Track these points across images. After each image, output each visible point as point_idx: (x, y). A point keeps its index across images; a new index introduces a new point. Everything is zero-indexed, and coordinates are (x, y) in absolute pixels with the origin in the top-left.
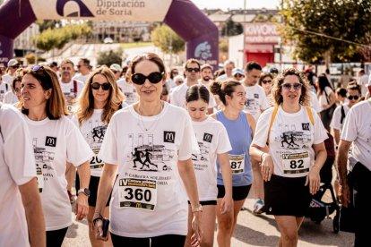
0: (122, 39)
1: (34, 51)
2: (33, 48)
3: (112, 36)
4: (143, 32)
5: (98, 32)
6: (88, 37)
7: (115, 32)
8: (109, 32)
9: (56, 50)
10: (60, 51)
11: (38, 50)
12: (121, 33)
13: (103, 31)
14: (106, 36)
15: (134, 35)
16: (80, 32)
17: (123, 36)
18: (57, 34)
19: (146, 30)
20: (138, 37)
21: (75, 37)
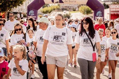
0: (69, 10)
1: (41, 14)
2: (41, 13)
3: (66, 9)
4: (76, 8)
5: (61, 8)
6: (58, 10)
7: (67, 8)
8: (65, 8)
9: (48, 14)
10: (50, 14)
11: (42, 14)
12: (69, 8)
13: (63, 8)
14: (64, 9)
15: (73, 9)
16: (56, 8)
17: (70, 9)
18: (49, 9)
19: (77, 7)
20: (74, 9)
21: (54, 9)
